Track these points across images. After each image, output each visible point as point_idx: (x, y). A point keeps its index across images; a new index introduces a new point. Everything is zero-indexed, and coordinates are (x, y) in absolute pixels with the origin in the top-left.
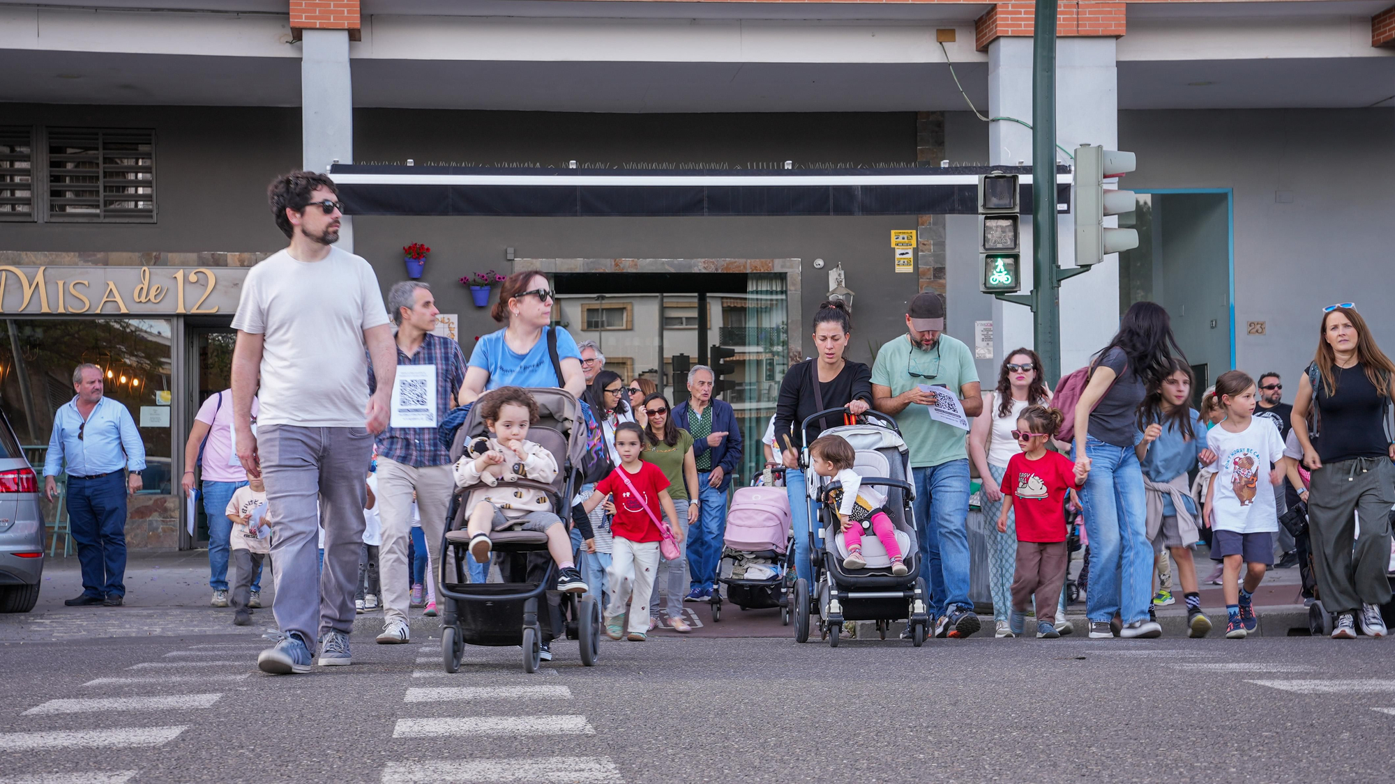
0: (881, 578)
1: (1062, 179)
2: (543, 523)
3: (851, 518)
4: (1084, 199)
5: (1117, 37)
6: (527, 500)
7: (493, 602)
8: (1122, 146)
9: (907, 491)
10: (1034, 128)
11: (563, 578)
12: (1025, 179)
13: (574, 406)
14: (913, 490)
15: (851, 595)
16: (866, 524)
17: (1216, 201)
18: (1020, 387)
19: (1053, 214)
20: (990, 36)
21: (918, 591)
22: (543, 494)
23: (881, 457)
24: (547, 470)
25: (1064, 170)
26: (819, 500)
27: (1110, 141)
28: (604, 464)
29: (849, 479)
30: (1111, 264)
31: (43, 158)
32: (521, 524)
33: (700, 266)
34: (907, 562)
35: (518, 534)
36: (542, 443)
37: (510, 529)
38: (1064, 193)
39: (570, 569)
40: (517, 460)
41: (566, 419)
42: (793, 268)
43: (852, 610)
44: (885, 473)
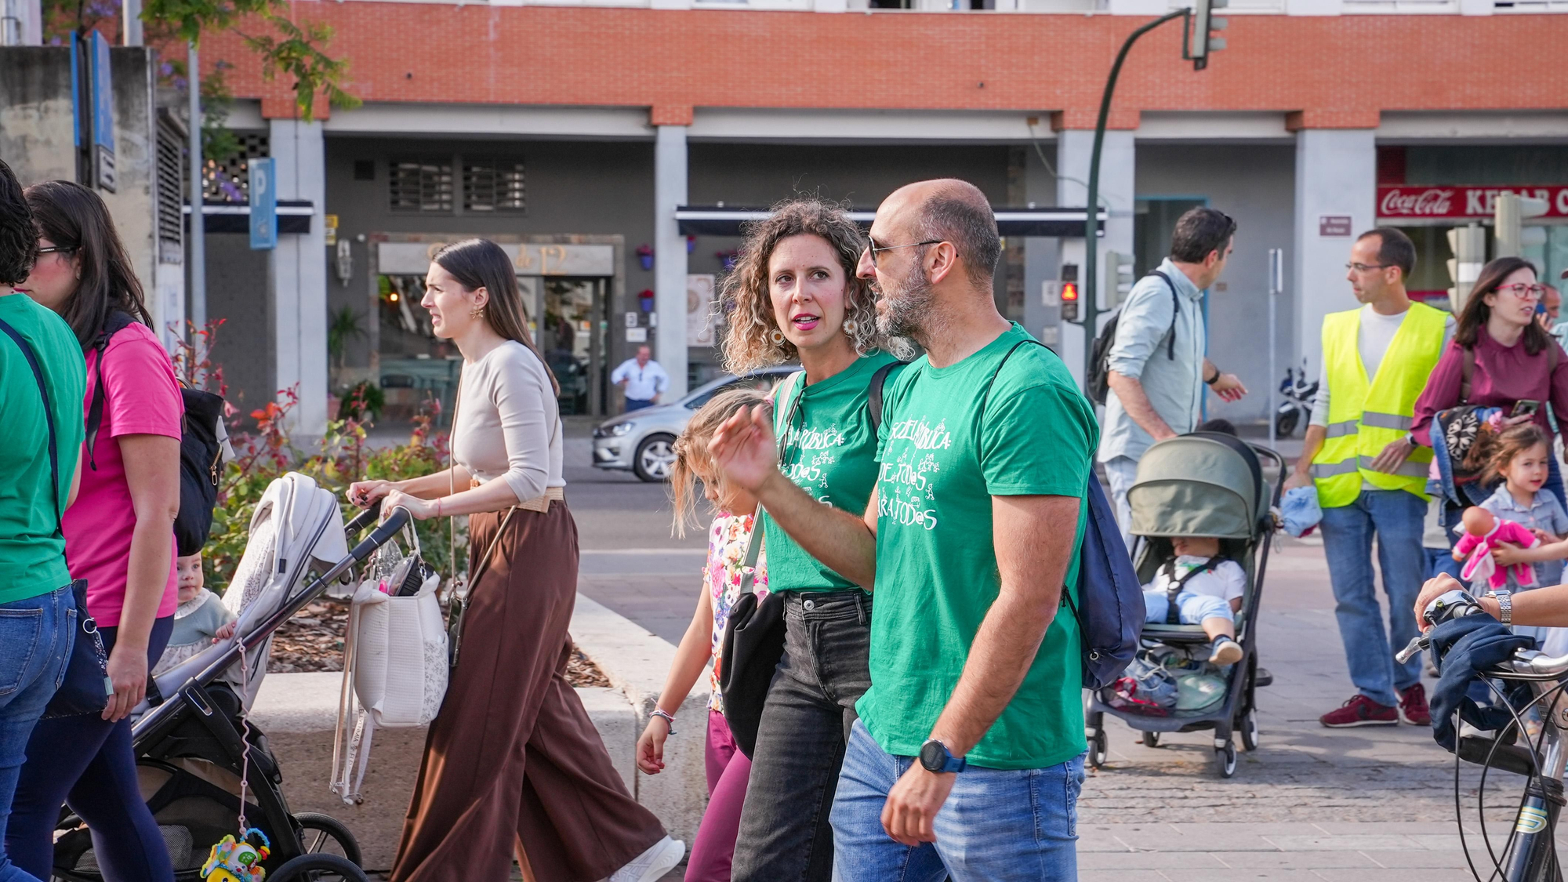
1: (1100, 216)
5: (1135, 127)
12: (1081, 216)
19: (1096, 237)
20: (1060, 126)
25: (1102, 210)
31: (459, 175)
38: (1101, 225)
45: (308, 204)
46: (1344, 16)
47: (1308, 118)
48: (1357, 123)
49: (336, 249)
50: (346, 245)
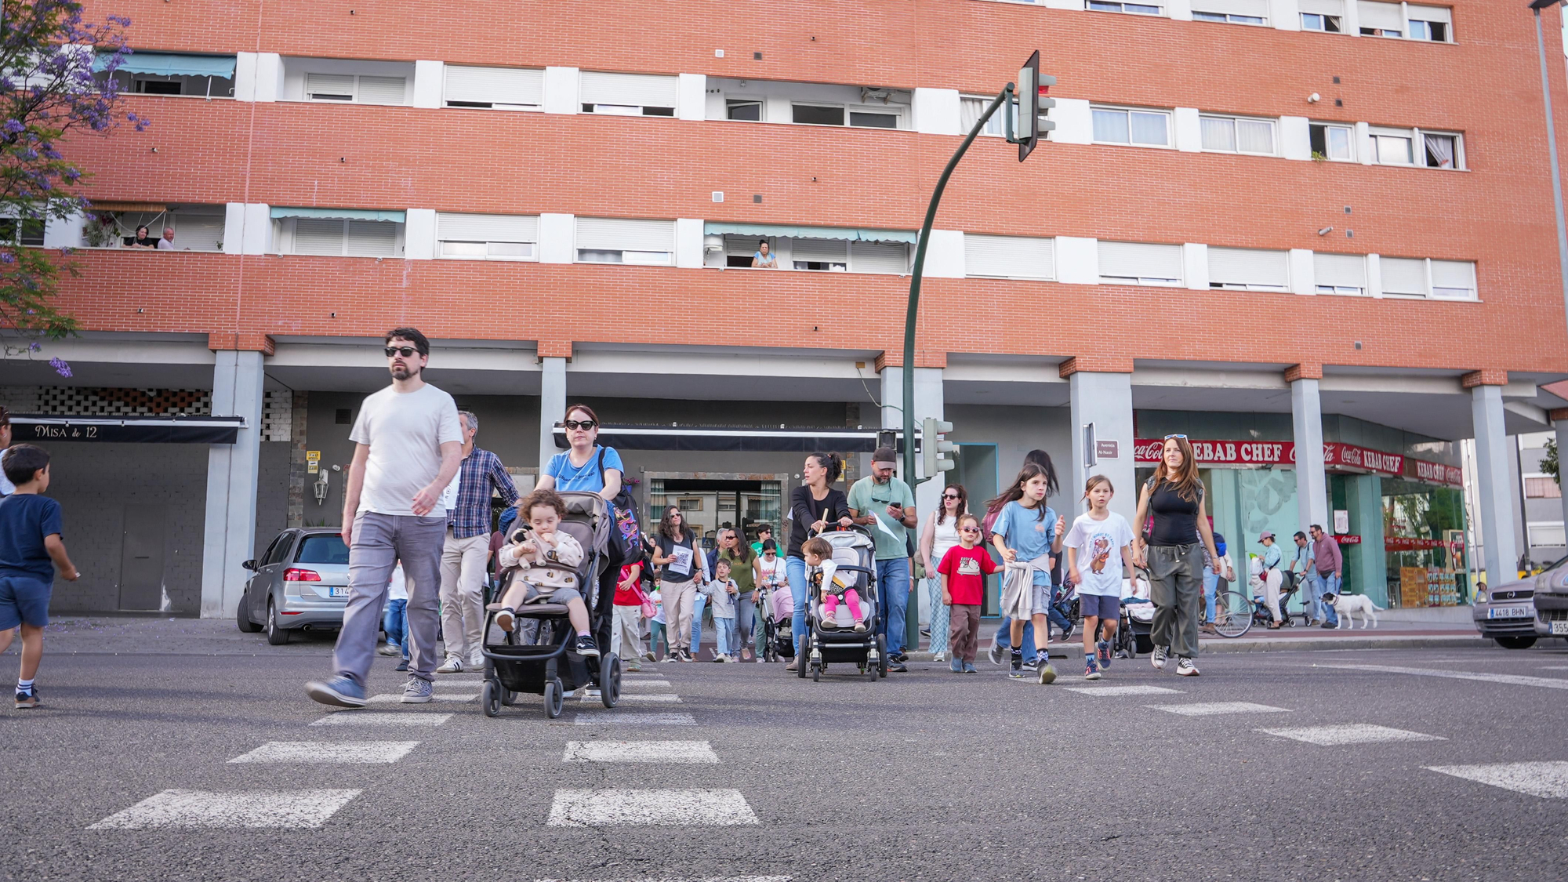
0: (847, 635)
1: (917, 436)
2: (565, 598)
3: (829, 592)
4: (928, 446)
5: (943, 368)
6: (557, 579)
7: (523, 661)
8: (946, 419)
9: (870, 575)
10: (904, 411)
11: (580, 644)
12: (899, 436)
13: (601, 505)
14: (875, 575)
15: (827, 645)
16: (841, 597)
17: (990, 449)
18: (950, 509)
19: (913, 453)
20: (881, 366)
21: (873, 643)
22: (573, 575)
23: (855, 553)
24: (573, 556)
25: (918, 431)
26: (810, 581)
27: (940, 417)
28: (638, 551)
29: (828, 567)
30: (942, 475)
32: (547, 598)
33: (737, 477)
34: (866, 623)
35: (544, 607)
36: (574, 534)
37: (537, 602)
38: (918, 442)
39: (585, 637)
40: (550, 547)
41: (595, 515)
42: (784, 478)
43: (829, 656)
44: (855, 561)
45: (239, 419)
46: (1100, 285)
47: (1080, 363)
48: (1117, 369)
49: (317, 477)
50: (325, 474)
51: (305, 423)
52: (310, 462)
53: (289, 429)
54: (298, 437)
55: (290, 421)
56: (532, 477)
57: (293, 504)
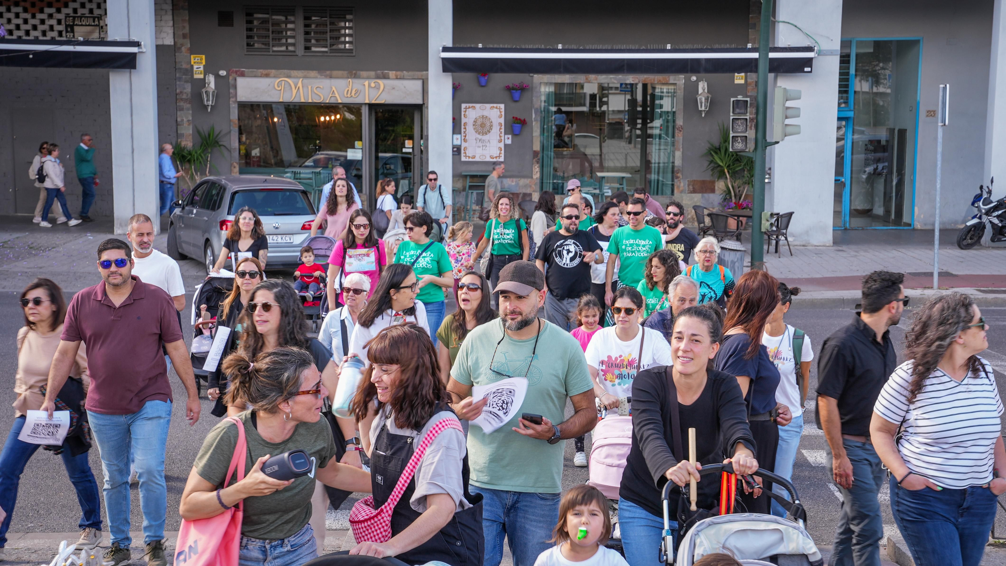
1: (810, 55)
4: (777, 112)
31: (301, 23)
33: (630, 79)
38: (810, 62)
42: (680, 81)
45: (137, 44)
49: (203, 83)
50: (211, 79)
51: (187, 25)
52: (195, 67)
53: (171, 31)
54: (180, 41)
55: (171, 23)
56: (420, 83)
57: (182, 109)
